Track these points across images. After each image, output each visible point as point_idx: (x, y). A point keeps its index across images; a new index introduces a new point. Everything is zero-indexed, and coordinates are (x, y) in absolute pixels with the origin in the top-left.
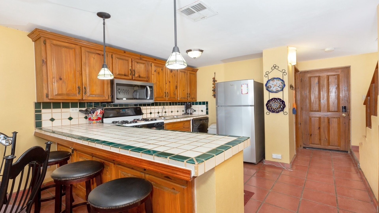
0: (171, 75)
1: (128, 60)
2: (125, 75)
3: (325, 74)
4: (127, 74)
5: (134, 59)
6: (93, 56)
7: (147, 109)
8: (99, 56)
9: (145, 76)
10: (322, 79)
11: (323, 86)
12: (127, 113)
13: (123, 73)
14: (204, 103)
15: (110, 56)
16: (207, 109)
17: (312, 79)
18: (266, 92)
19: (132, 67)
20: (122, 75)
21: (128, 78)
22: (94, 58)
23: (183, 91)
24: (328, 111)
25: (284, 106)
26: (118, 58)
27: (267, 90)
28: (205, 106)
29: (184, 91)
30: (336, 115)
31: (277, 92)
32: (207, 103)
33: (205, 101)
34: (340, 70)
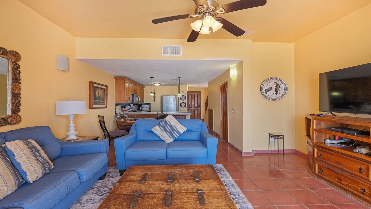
3: (193, 93)
10: (193, 95)
11: (193, 98)
13: (133, 91)
14: (148, 104)
16: (150, 107)
17: (190, 95)
18: (180, 100)
19: (135, 88)
24: (195, 107)
25: (186, 105)
27: (181, 99)
28: (149, 106)
30: (197, 108)
31: (184, 100)
32: (150, 104)
33: (149, 102)
34: (198, 92)
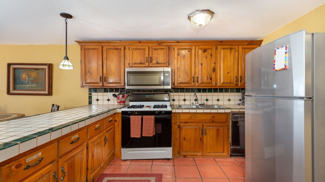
0: (203, 56)
1: (145, 49)
2: (141, 64)
4: (143, 62)
5: (151, 47)
6: (112, 52)
7: (179, 95)
8: (117, 50)
9: (163, 62)
12: (152, 98)
13: (139, 62)
15: (128, 48)
19: (149, 55)
20: (138, 64)
21: (144, 65)
22: (113, 53)
23: (226, 73)
26: (134, 49)
29: (228, 73)
